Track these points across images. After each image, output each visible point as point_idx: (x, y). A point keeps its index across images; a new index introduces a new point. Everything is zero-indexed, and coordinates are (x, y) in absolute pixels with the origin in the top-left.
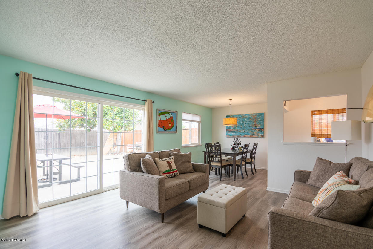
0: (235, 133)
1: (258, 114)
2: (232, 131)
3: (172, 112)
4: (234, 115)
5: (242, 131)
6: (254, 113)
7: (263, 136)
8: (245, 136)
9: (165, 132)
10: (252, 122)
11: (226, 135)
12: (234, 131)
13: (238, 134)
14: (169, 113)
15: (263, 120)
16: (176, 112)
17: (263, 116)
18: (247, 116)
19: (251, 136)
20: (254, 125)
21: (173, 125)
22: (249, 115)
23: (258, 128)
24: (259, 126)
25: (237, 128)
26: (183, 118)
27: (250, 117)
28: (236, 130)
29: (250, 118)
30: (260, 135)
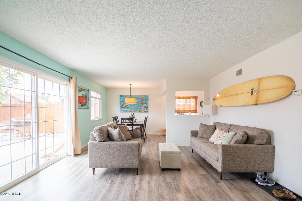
0: (128, 109)
1: (145, 96)
2: (125, 108)
3: (86, 90)
4: (126, 96)
5: (132, 108)
6: (141, 95)
7: (147, 112)
8: (135, 112)
9: (82, 107)
10: (140, 101)
11: (120, 110)
12: (127, 108)
13: (130, 110)
14: (84, 90)
15: (147, 100)
16: (89, 89)
17: (147, 97)
18: (136, 97)
19: (139, 112)
20: (142, 103)
21: (86, 101)
22: (137, 96)
23: (144, 106)
24: (145, 104)
25: (129, 105)
26: (92, 96)
27: (139, 97)
28: (128, 107)
29: (139, 99)
30: (145, 111)
